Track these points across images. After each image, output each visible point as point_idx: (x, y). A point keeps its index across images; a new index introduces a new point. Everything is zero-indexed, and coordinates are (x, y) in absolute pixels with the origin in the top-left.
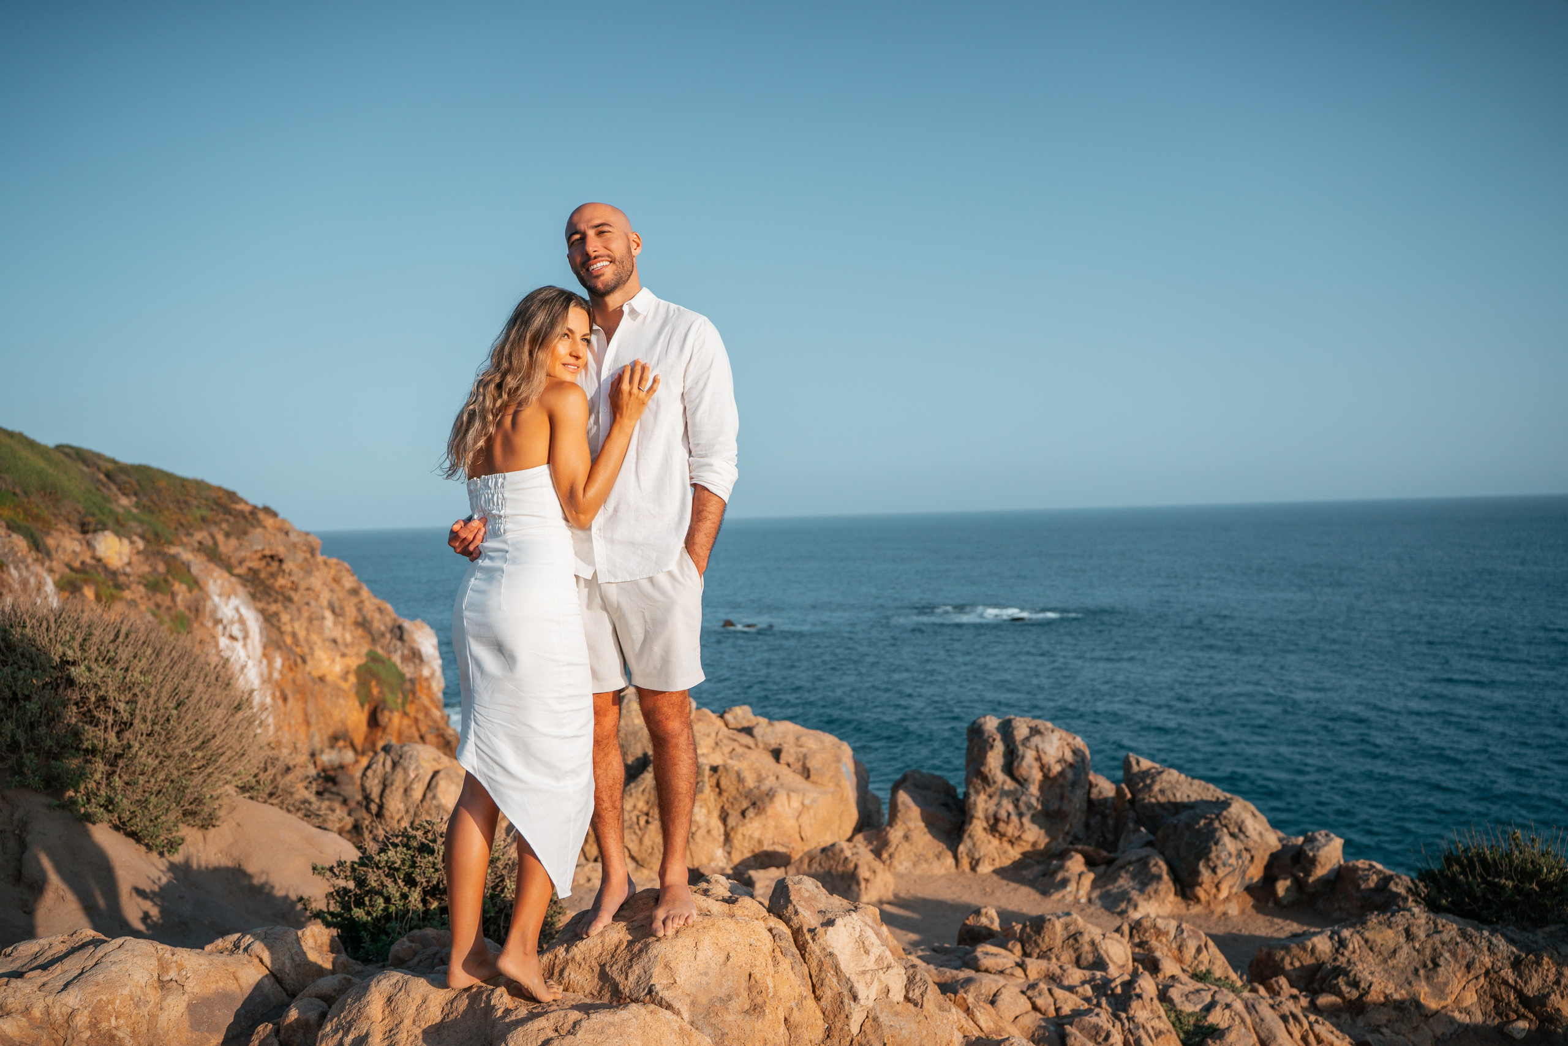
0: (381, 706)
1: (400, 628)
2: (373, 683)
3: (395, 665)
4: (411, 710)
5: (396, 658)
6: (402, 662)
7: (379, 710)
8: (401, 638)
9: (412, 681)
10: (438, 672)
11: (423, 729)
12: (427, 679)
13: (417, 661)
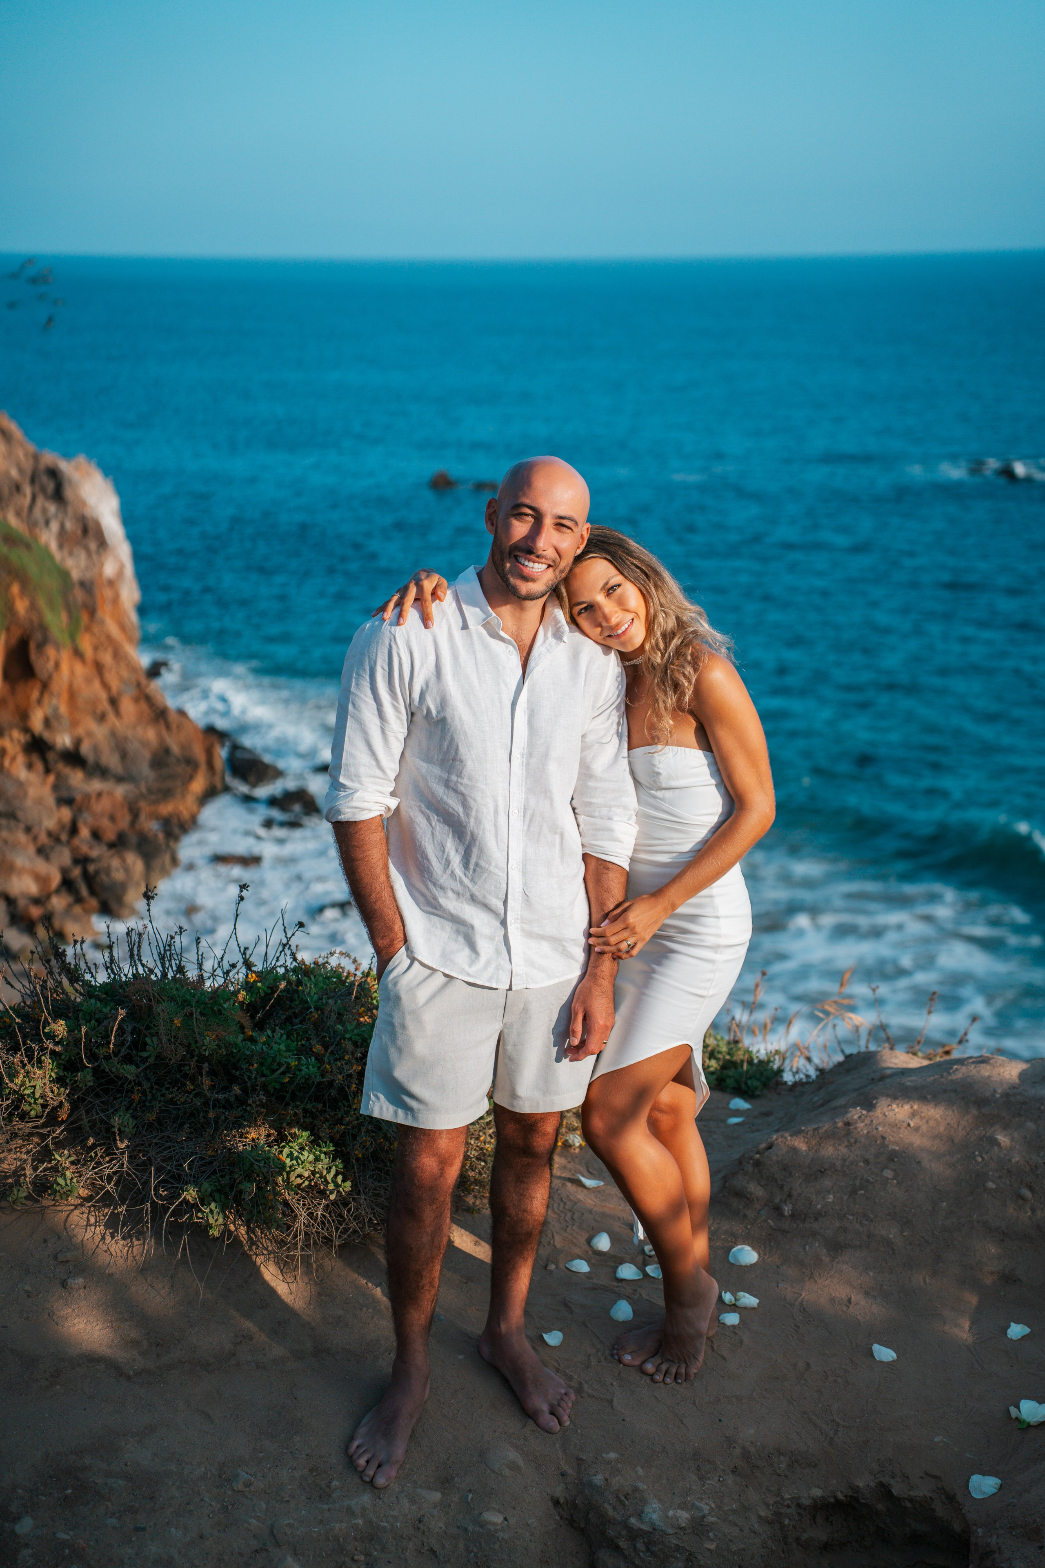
0: (38, 636)
1: (54, 473)
2: (15, 589)
3: (46, 549)
4: (86, 644)
5: (49, 538)
6: (61, 546)
7: (32, 646)
8: (58, 495)
9: (87, 586)
10: (129, 570)
11: (115, 684)
12: (111, 583)
13: (93, 546)
